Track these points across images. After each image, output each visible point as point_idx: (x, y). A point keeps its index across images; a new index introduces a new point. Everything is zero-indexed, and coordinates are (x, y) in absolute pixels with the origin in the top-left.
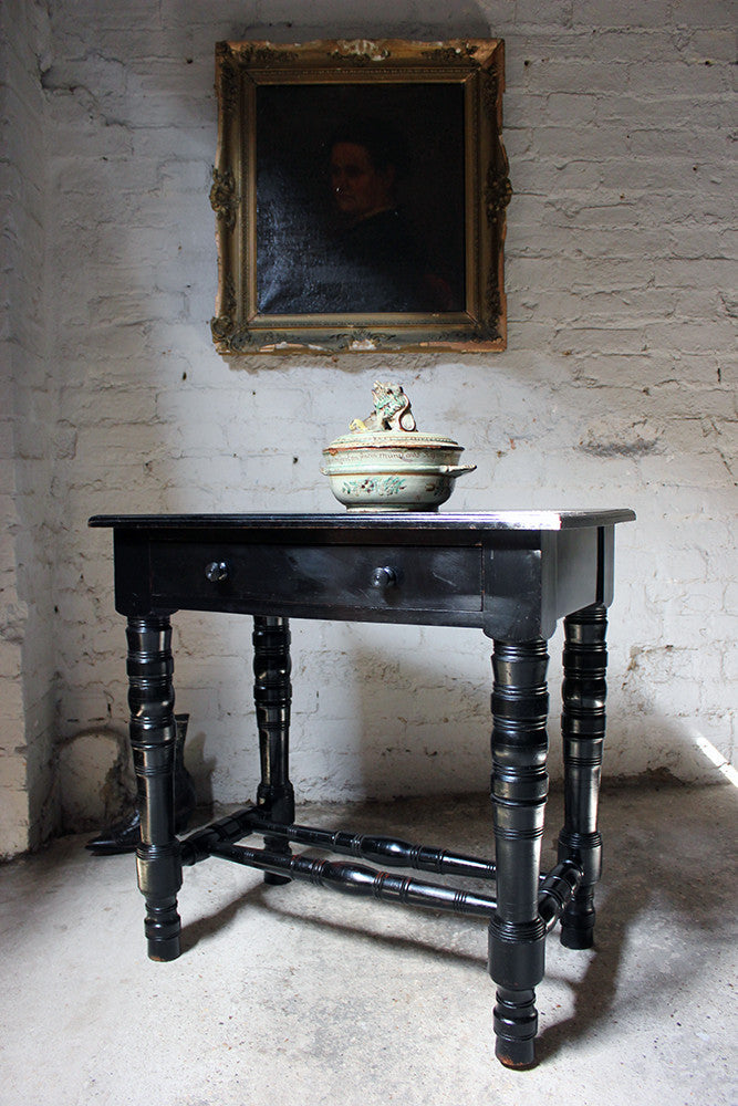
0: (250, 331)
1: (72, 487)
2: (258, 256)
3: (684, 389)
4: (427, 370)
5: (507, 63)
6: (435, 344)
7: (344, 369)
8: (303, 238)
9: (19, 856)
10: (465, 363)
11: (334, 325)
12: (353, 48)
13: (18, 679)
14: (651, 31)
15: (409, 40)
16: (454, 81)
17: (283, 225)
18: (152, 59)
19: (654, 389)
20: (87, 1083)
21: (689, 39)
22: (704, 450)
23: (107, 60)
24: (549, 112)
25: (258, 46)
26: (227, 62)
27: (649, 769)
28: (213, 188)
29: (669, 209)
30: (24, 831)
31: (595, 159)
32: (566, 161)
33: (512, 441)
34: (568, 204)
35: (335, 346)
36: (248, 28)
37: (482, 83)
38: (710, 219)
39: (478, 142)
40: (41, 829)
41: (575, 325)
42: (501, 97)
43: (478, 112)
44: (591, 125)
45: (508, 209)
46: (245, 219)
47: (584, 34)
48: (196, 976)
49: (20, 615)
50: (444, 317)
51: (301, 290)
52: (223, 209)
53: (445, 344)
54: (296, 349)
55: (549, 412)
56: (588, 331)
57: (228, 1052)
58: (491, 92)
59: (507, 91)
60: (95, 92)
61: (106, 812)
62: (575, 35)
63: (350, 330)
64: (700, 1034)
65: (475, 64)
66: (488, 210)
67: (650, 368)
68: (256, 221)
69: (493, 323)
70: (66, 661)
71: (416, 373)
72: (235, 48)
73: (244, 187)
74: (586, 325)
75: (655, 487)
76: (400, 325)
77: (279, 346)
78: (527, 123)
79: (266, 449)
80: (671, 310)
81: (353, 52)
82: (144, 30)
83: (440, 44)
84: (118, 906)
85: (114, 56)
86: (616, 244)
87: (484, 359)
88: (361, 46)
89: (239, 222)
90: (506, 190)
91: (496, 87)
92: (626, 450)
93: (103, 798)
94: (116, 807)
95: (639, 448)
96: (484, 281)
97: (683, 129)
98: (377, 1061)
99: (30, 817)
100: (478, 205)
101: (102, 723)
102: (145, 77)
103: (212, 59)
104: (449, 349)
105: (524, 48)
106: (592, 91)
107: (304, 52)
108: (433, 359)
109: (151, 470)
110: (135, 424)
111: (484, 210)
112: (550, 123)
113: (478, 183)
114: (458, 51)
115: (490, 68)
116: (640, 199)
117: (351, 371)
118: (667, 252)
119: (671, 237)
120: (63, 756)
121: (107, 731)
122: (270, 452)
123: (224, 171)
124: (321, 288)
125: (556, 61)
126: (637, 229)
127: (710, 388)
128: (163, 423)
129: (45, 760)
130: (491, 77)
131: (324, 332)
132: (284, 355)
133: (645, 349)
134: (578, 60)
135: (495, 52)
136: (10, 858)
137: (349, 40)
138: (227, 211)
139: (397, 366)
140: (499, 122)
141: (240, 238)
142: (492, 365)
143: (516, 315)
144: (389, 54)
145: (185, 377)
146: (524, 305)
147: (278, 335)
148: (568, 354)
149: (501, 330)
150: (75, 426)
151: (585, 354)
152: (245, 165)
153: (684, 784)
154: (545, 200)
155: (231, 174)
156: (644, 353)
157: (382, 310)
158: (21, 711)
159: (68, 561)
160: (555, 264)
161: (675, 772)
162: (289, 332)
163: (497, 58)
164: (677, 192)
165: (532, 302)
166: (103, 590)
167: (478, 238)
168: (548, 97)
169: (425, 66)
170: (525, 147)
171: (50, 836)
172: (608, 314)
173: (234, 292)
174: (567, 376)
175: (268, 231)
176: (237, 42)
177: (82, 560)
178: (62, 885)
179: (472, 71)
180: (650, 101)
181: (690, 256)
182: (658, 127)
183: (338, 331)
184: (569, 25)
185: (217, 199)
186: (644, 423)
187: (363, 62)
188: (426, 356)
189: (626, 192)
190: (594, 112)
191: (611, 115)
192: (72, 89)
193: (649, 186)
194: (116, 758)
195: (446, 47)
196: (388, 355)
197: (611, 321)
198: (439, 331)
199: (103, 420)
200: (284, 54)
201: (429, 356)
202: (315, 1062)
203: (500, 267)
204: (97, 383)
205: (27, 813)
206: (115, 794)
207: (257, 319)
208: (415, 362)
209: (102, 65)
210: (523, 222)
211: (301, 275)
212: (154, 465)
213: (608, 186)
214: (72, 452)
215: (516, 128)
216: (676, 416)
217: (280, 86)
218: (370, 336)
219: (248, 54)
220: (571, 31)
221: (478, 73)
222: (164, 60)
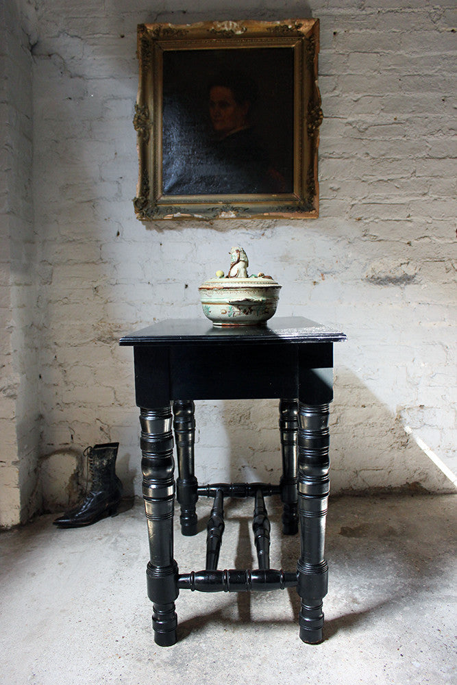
0: (158, 206)
1: (50, 302)
2: (163, 159)
3: (433, 242)
4: (270, 230)
5: (321, 34)
6: (274, 214)
7: (217, 229)
8: (191, 147)
9: (14, 527)
10: (294, 226)
11: (210, 202)
12: (223, 26)
13: (14, 420)
14: (416, 10)
15: (259, 20)
16: (287, 46)
17: (179, 139)
18: (98, 36)
19: (414, 242)
20: (30, 677)
21: (440, 15)
22: (446, 281)
23: (72, 37)
24: (348, 64)
25: (164, 26)
26: (144, 37)
27: (407, 483)
28: (135, 116)
29: (426, 126)
30: (18, 512)
31: (377, 95)
32: (359, 96)
33: (322, 275)
34: (360, 123)
35: (211, 215)
36: (159, 15)
37: (305, 47)
38: (453, 132)
39: (302, 86)
40: (29, 511)
41: (364, 201)
42: (318, 55)
43: (302, 66)
44: (376, 73)
45: (321, 128)
46: (155, 136)
47: (372, 14)
48: (107, 609)
49: (15, 381)
50: (280, 196)
51: (190, 179)
52: (142, 130)
53: (280, 214)
54: (186, 217)
55: (347, 257)
56: (372, 205)
57: (118, 660)
58: (310, 53)
59: (321, 51)
60: (65, 57)
61: (69, 501)
62: (366, 15)
63: (220, 205)
64: (414, 663)
65: (301, 35)
66: (308, 128)
67: (413, 229)
68: (162, 136)
69: (311, 201)
70: (46, 408)
71: (263, 231)
72: (150, 28)
73: (155, 116)
74: (371, 201)
75: (414, 305)
76: (252, 202)
77: (176, 215)
78: (334, 72)
79: (169, 279)
80: (426, 192)
81: (223, 29)
82: (95, 17)
83: (278, 23)
84: (67, 562)
85: (76, 34)
86: (390, 149)
87: (305, 223)
88: (228, 25)
89: (152, 133)
90: (319, 115)
91: (314, 50)
92: (396, 281)
93: (68, 492)
94: (75, 497)
95: (404, 280)
96: (305, 173)
97: (436, 74)
98: (208, 670)
99: (21, 503)
100: (302, 125)
101: (67, 446)
102: (95, 47)
103: (136, 34)
104: (282, 217)
105: (332, 24)
106: (376, 50)
107: (192, 30)
108: (273, 222)
109: (97, 292)
110: (88, 263)
111: (305, 128)
112: (349, 72)
113: (302, 111)
114: (290, 27)
115: (310, 37)
116: (407, 120)
117: (222, 231)
118: (424, 154)
119: (427, 144)
120: (43, 466)
121: (70, 451)
122: (170, 281)
123: (142, 105)
124: (203, 178)
125: (355, 32)
126: (405, 139)
127: (451, 242)
128: (105, 263)
129: (32, 468)
130: (311, 43)
131: (204, 206)
132: (179, 221)
133: (409, 217)
134: (368, 30)
135: (313, 26)
136: (9, 528)
137: (220, 22)
138: (144, 131)
139: (250, 227)
140: (315, 71)
141: (152, 147)
142: (311, 227)
143: (326, 196)
144: (246, 30)
145: (118, 234)
146: (331, 188)
147: (175, 208)
148: (359, 220)
149: (316, 205)
150: (51, 264)
151: (371, 219)
152: (155, 101)
153: (430, 493)
154: (345, 121)
155: (147, 107)
156: (408, 219)
157: (241, 192)
158: (15, 440)
159: (47, 347)
160: (351, 162)
161: (425, 485)
162: (182, 206)
163: (314, 31)
164: (431, 115)
165: (336, 187)
166: (69, 365)
167: (302, 146)
168: (348, 55)
169: (268, 37)
170: (333, 87)
171: (34, 514)
172: (385, 194)
173: (148, 181)
174: (358, 233)
175: (170, 144)
176: (151, 24)
177: (55, 346)
178: (36, 547)
179: (299, 39)
180: (415, 56)
181: (439, 156)
182: (420, 73)
183: (212, 206)
184: (362, 8)
185: (138, 124)
186: (408, 263)
187: (230, 35)
188: (268, 221)
189: (398, 116)
190: (378, 64)
191: (389, 66)
192: (50, 56)
193: (413, 111)
194: (75, 468)
195: (282, 25)
196: (245, 221)
197: (387, 198)
198: (276, 206)
199: (68, 261)
200: (179, 31)
201: (271, 221)
202: (170, 668)
203: (315, 165)
204: (65, 238)
205: (20, 501)
206: (75, 490)
207: (162, 198)
208: (262, 224)
209: (68, 40)
210: (330, 136)
211: (190, 170)
212: (99, 288)
213: (386, 112)
214: (50, 280)
215: (327, 75)
216: (428, 260)
217: (178, 51)
218: (233, 209)
219: (157, 32)
220: (364, 12)
221: (303, 41)
222: (107, 36)
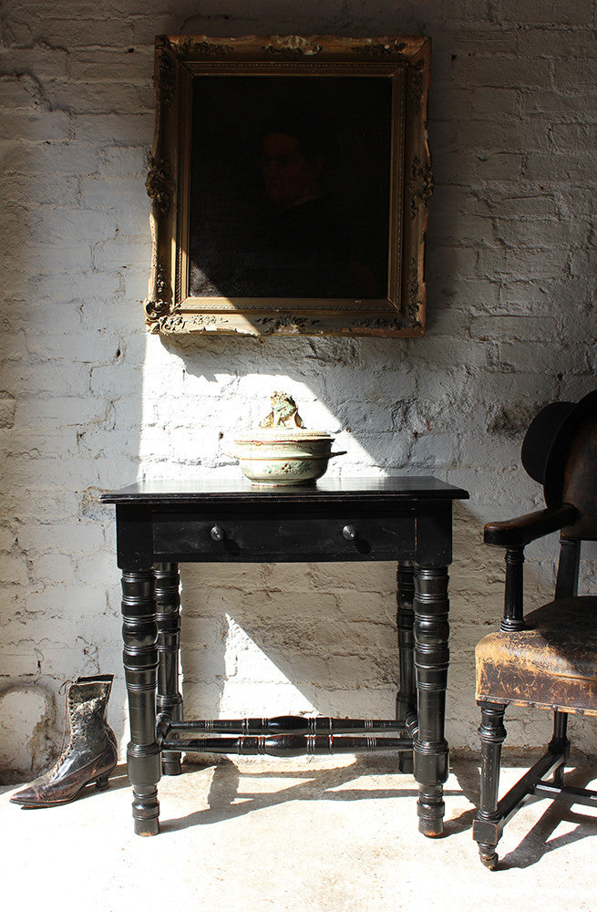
0: (182, 313)
1: (10, 454)
6: (357, 330)
11: (262, 310)
12: (286, 43)
15: (340, 36)
16: (382, 75)
18: (93, 48)
23: (53, 48)
24: (474, 105)
25: (196, 41)
26: (165, 54)
28: (149, 176)
31: (517, 151)
32: (489, 153)
33: (428, 423)
34: (490, 194)
35: (262, 330)
36: (188, 19)
37: (409, 79)
41: (493, 312)
42: (428, 92)
43: (404, 106)
44: (514, 119)
46: (179, 205)
47: (510, 30)
50: (367, 303)
52: (158, 196)
53: (366, 330)
54: (224, 332)
55: (465, 395)
56: (505, 317)
58: (417, 87)
60: (41, 79)
61: (33, 764)
62: (501, 31)
63: (277, 315)
65: (403, 60)
68: (189, 206)
69: (412, 312)
71: (339, 355)
72: (175, 41)
73: (179, 174)
74: (505, 312)
76: (324, 310)
77: (209, 328)
78: (452, 115)
81: (286, 47)
82: (88, 20)
83: (370, 41)
85: (60, 44)
86: (535, 234)
88: (294, 41)
89: (175, 201)
91: (422, 82)
93: (31, 750)
94: (42, 759)
101: (31, 678)
102: (89, 65)
103: (152, 48)
104: (369, 335)
105: (450, 43)
106: (515, 85)
107: (238, 46)
109: (85, 440)
110: (70, 396)
111: (407, 201)
112: (475, 116)
115: (418, 64)
116: (561, 191)
121: (36, 686)
122: (197, 427)
123: (160, 158)
125: (483, 56)
126: (556, 219)
128: (97, 397)
130: (418, 73)
134: (504, 55)
135: (422, 48)
137: (282, 36)
138: (163, 199)
140: (424, 116)
141: (174, 223)
144: (321, 49)
145: (119, 353)
146: (444, 292)
147: (208, 318)
148: (485, 339)
149: (419, 317)
150: (13, 398)
152: (180, 152)
154: (467, 190)
155: (167, 162)
159: (5, 524)
163: (424, 54)
166: (37, 552)
167: (401, 228)
168: (474, 89)
169: (354, 60)
170: (450, 138)
172: (525, 302)
173: (167, 275)
174: (484, 361)
176: (176, 35)
177: (17, 524)
179: (400, 66)
183: (264, 316)
184: (496, 20)
185: (153, 187)
187: (297, 56)
189: (547, 184)
190: (518, 106)
191: (535, 109)
192: (19, 75)
193: (570, 178)
194: (44, 713)
195: (375, 44)
196: (313, 338)
198: (360, 318)
199: (40, 392)
200: (220, 47)
201: (352, 340)
203: (421, 257)
204: (36, 357)
206: (42, 748)
207: (188, 303)
209: (47, 52)
212: (88, 435)
213: (529, 178)
214: (10, 422)
215: (442, 120)
217: (216, 77)
218: (296, 321)
219: (186, 47)
220: (498, 27)
221: (406, 68)
222: (107, 48)
